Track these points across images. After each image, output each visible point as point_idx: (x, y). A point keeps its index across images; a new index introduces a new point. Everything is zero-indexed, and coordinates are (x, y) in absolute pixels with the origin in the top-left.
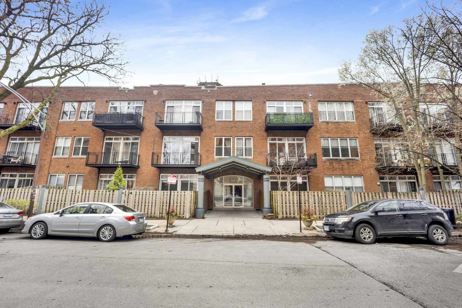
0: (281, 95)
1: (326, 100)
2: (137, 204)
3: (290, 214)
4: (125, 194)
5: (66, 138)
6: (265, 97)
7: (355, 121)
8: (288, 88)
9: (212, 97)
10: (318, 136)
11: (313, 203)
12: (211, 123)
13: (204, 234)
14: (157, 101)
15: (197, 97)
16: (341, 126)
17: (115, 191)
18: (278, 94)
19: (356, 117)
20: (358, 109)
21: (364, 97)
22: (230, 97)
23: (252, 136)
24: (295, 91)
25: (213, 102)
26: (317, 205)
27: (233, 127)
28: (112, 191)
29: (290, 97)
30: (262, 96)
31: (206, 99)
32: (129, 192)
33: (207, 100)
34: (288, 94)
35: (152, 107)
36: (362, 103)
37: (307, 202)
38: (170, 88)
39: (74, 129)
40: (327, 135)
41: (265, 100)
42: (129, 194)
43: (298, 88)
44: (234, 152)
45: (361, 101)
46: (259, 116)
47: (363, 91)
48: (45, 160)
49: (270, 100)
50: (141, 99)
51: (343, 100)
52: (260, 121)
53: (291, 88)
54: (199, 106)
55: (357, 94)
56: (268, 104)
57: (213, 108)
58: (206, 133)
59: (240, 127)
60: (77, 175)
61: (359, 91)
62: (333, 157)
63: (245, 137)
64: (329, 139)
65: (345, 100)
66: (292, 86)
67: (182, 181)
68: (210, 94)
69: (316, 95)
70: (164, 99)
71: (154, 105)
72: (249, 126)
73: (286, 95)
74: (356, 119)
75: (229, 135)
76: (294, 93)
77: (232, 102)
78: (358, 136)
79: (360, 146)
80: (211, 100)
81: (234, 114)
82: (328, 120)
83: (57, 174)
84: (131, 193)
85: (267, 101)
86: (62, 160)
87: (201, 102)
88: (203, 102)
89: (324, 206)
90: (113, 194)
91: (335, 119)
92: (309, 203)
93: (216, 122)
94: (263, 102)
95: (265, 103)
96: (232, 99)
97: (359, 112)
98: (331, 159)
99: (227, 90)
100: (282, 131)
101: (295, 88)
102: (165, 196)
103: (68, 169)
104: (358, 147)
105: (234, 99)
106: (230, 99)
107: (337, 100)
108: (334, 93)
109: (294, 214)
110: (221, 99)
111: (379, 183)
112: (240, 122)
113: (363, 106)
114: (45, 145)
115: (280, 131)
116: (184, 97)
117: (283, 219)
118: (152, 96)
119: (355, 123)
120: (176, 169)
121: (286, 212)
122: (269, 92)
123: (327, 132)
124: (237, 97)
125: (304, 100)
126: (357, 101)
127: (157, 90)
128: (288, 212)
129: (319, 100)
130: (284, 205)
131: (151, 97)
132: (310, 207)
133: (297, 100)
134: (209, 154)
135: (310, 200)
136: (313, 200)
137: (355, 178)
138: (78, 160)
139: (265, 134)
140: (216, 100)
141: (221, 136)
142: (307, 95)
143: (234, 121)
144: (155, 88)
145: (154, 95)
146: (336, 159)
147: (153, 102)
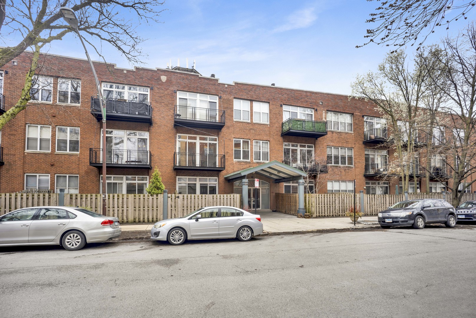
0: (296, 100)
1: (333, 110)
2: (185, 208)
3: (322, 213)
4: (171, 198)
5: (41, 127)
6: (281, 100)
7: (352, 132)
8: (302, 93)
9: (230, 93)
10: (325, 144)
11: (338, 204)
12: (229, 123)
13: (294, 231)
14: (167, 90)
15: (213, 91)
16: (343, 137)
17: (159, 195)
18: (293, 99)
19: (354, 128)
20: (357, 122)
21: (361, 110)
22: (248, 96)
23: (269, 140)
24: (308, 97)
25: (231, 100)
26: (341, 205)
27: (251, 129)
28: (155, 196)
29: (304, 103)
30: (279, 99)
31: (223, 94)
32: (175, 196)
33: (225, 96)
34: (303, 100)
35: (161, 97)
36: (360, 116)
37: (334, 203)
38: (182, 76)
39: (54, 115)
40: (332, 144)
41: (282, 104)
42: (175, 198)
43: (311, 95)
44: (252, 156)
45: (359, 114)
46: (276, 120)
47: (361, 105)
48: (14, 155)
49: (287, 104)
50: (146, 85)
51: (346, 112)
52: (276, 125)
53: (305, 94)
54: (216, 102)
55: (356, 107)
56: (285, 108)
57: (231, 106)
58: (225, 133)
59: (258, 130)
60: (67, 176)
61: (358, 105)
62: (334, 164)
63: (262, 140)
64: (333, 147)
65: (347, 112)
66: (306, 92)
67: (201, 184)
68: (227, 90)
69: (326, 104)
70: (175, 88)
71: (163, 95)
72: (267, 129)
73: (301, 100)
74: (354, 131)
75: (247, 137)
76: (307, 99)
77: (249, 102)
78: (354, 146)
79: (354, 156)
80: (229, 97)
81: (252, 116)
82: (333, 129)
83: (38, 175)
84: (178, 197)
85: (284, 104)
86: (41, 156)
87: (218, 98)
88: (220, 98)
89: (345, 206)
90: (157, 199)
91: (338, 130)
92: (335, 204)
93: (234, 122)
94: (280, 105)
95: (281, 106)
96: (250, 99)
97: (357, 124)
98: (334, 166)
99: (245, 87)
100: (295, 137)
101: (309, 94)
102: (215, 199)
103: (53, 168)
104: (353, 156)
105: (252, 99)
106: (248, 99)
107: (342, 111)
108: (340, 104)
109: (325, 213)
110: (239, 97)
111: (365, 188)
112: (257, 125)
113: (360, 119)
114: (9, 134)
115: (294, 137)
116: (199, 89)
117: (317, 217)
118: (160, 82)
119: (353, 134)
120: (194, 171)
121: (319, 211)
122: (285, 96)
123: (332, 141)
124: (256, 97)
125: (315, 107)
126: (356, 113)
127: (166, 76)
128: (320, 212)
129: (327, 109)
130: (318, 205)
131: (159, 84)
132: (336, 207)
133: (309, 107)
134: (229, 156)
135: (336, 201)
136: (338, 201)
137: (349, 183)
138: (67, 156)
139: (281, 139)
140: (235, 98)
141: (239, 138)
142: (318, 103)
143: (252, 123)
144: (163, 73)
145: (162, 82)
146: (337, 166)
147: (161, 91)
